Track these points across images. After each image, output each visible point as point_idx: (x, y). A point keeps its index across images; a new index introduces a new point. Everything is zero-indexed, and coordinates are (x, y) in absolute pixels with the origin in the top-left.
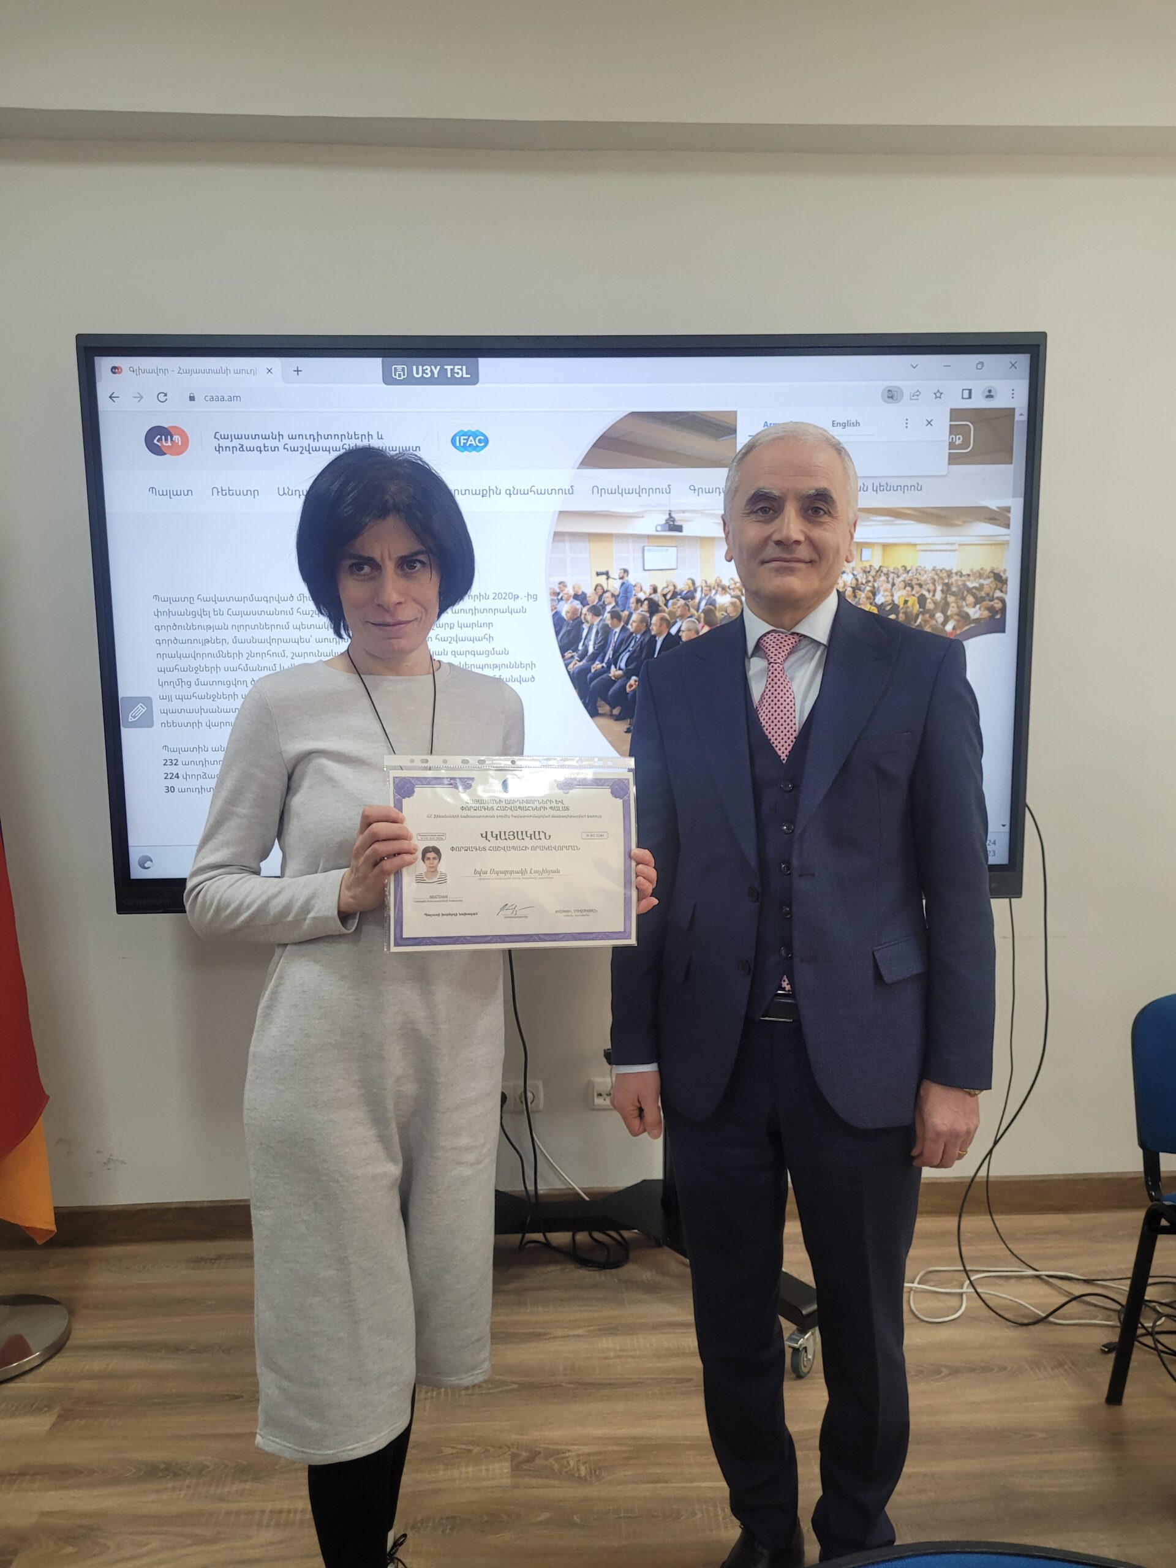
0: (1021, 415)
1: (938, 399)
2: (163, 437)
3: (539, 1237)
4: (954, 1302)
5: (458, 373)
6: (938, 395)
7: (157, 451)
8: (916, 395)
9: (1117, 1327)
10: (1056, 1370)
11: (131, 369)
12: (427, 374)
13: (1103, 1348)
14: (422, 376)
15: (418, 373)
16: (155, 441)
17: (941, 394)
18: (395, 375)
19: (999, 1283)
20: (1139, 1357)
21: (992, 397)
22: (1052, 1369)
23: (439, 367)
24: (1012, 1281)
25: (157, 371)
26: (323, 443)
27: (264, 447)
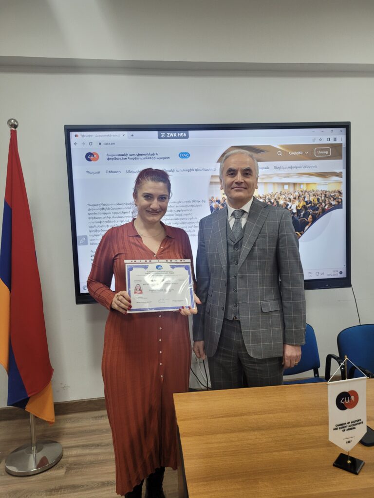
0: (344, 145)
2: (91, 156)
6: (320, 140)
7: (89, 160)
8: (314, 140)
11: (81, 135)
15: (169, 136)
16: (89, 157)
18: (162, 136)
21: (336, 140)
25: (89, 136)
26: (140, 157)
27: (122, 158)
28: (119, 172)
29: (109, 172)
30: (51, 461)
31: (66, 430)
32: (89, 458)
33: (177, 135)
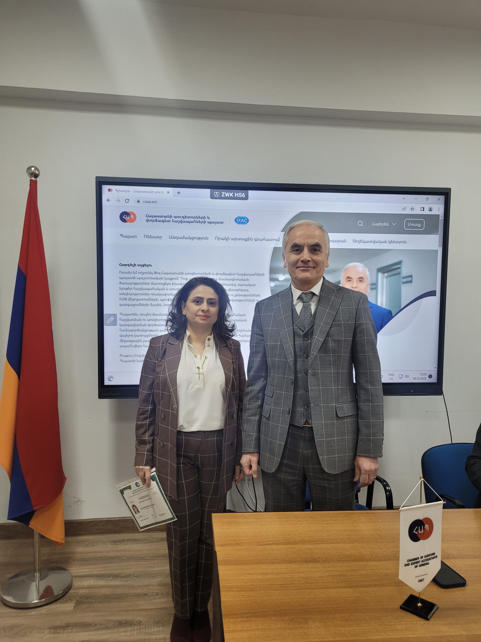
0: (441, 217)
2: (127, 216)
5: (240, 196)
7: (124, 221)
8: (404, 209)
11: (116, 190)
12: (228, 196)
15: (223, 195)
16: (124, 217)
17: (413, 209)
18: (215, 195)
21: (431, 210)
25: (126, 191)
26: (187, 220)
27: (165, 220)
28: (160, 237)
29: (148, 237)
30: (57, 591)
31: (76, 555)
32: (104, 591)
33: (234, 195)
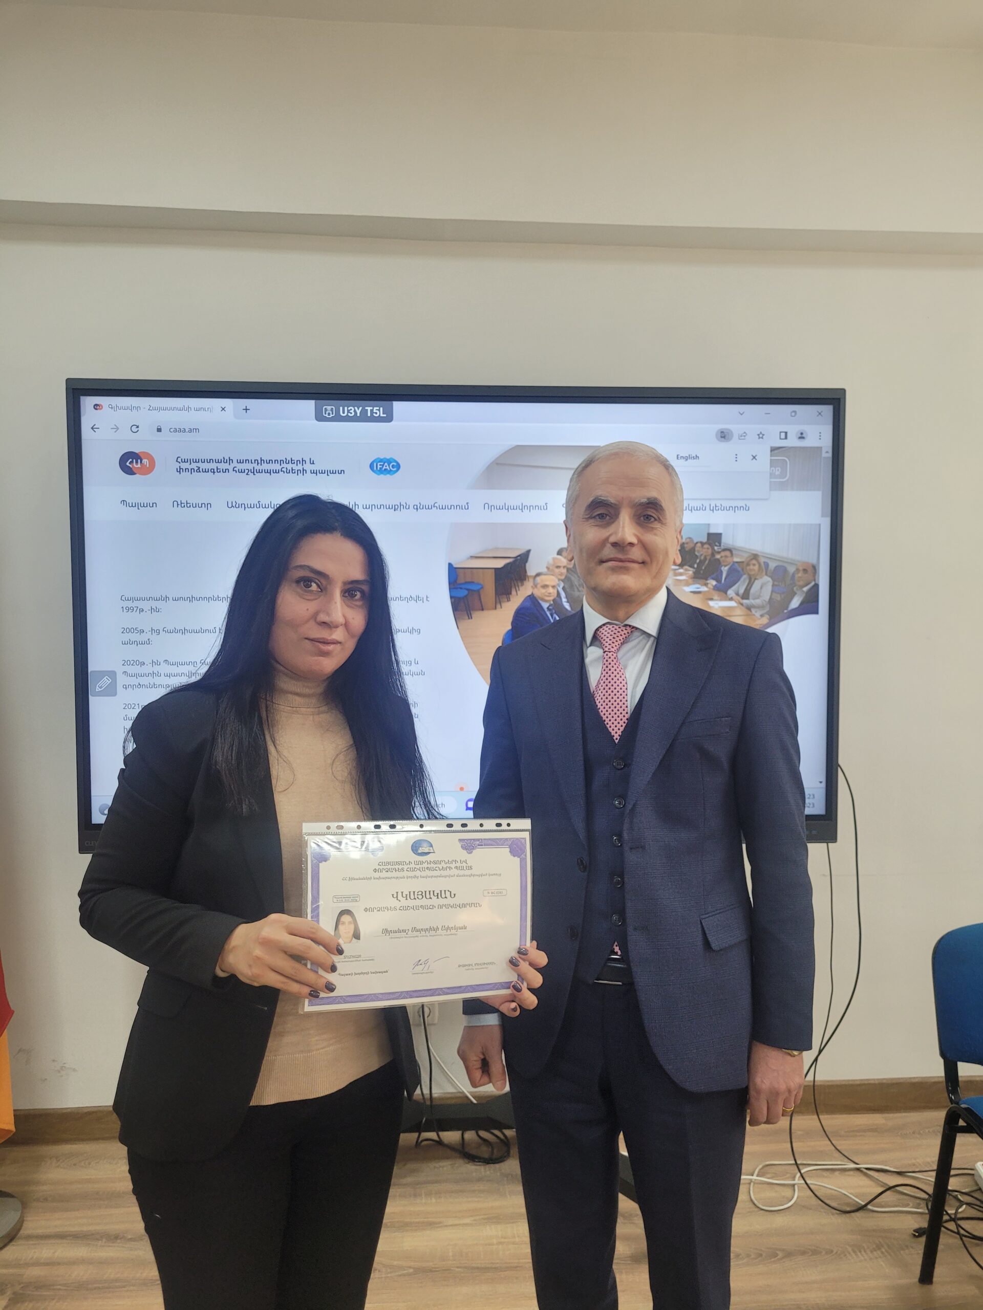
0: (827, 452)
1: (761, 439)
2: (134, 460)
3: (432, 1135)
4: (787, 1192)
5: (376, 413)
6: (761, 436)
7: (129, 471)
8: (743, 436)
9: (926, 1214)
10: (875, 1253)
11: (110, 406)
12: (351, 413)
13: (915, 1233)
14: (347, 415)
15: (344, 413)
16: (128, 464)
17: (763, 435)
18: (325, 414)
19: (826, 1175)
20: (946, 1240)
21: (803, 438)
22: (872, 1252)
23: (361, 408)
24: (837, 1173)
25: (131, 408)
26: (265, 466)
27: (217, 469)
28: (208, 505)
29: (180, 504)
33: (365, 411)
